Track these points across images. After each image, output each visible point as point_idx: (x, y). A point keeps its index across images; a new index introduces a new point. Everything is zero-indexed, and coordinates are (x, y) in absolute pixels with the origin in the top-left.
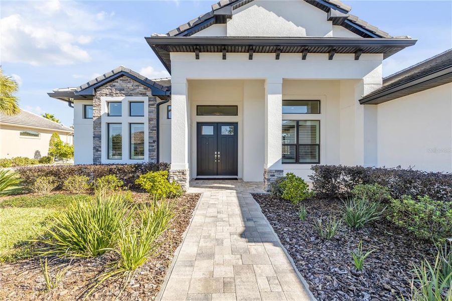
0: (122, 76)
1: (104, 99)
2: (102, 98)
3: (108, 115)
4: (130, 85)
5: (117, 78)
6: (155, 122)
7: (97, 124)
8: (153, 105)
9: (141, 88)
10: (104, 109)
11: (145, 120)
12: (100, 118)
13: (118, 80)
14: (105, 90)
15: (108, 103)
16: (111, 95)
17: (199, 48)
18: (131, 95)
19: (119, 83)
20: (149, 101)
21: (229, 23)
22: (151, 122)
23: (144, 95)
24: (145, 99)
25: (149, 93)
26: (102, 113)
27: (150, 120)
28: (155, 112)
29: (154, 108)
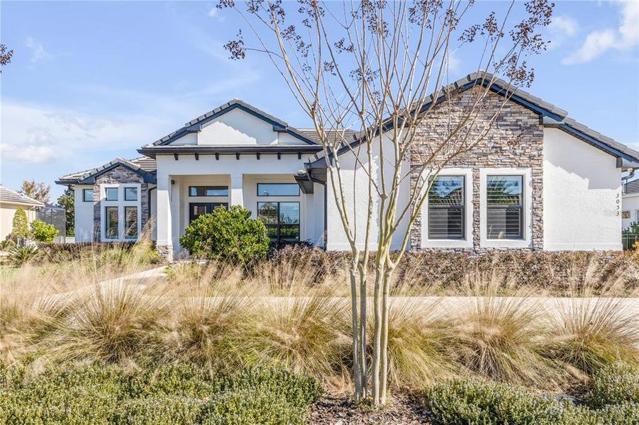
0: (118, 166)
1: (103, 186)
2: (101, 185)
3: (106, 200)
4: (125, 174)
5: (114, 168)
6: (146, 205)
7: (97, 208)
8: (145, 191)
9: (135, 177)
10: (103, 195)
11: (138, 204)
12: (99, 203)
13: (115, 169)
14: (104, 179)
15: (106, 189)
16: (109, 182)
17: (176, 153)
18: (126, 182)
19: (115, 173)
20: (142, 187)
21: (199, 135)
22: (144, 206)
23: (137, 182)
24: (139, 186)
25: (142, 180)
26: (101, 198)
27: (143, 204)
28: (147, 197)
29: (146, 194)
